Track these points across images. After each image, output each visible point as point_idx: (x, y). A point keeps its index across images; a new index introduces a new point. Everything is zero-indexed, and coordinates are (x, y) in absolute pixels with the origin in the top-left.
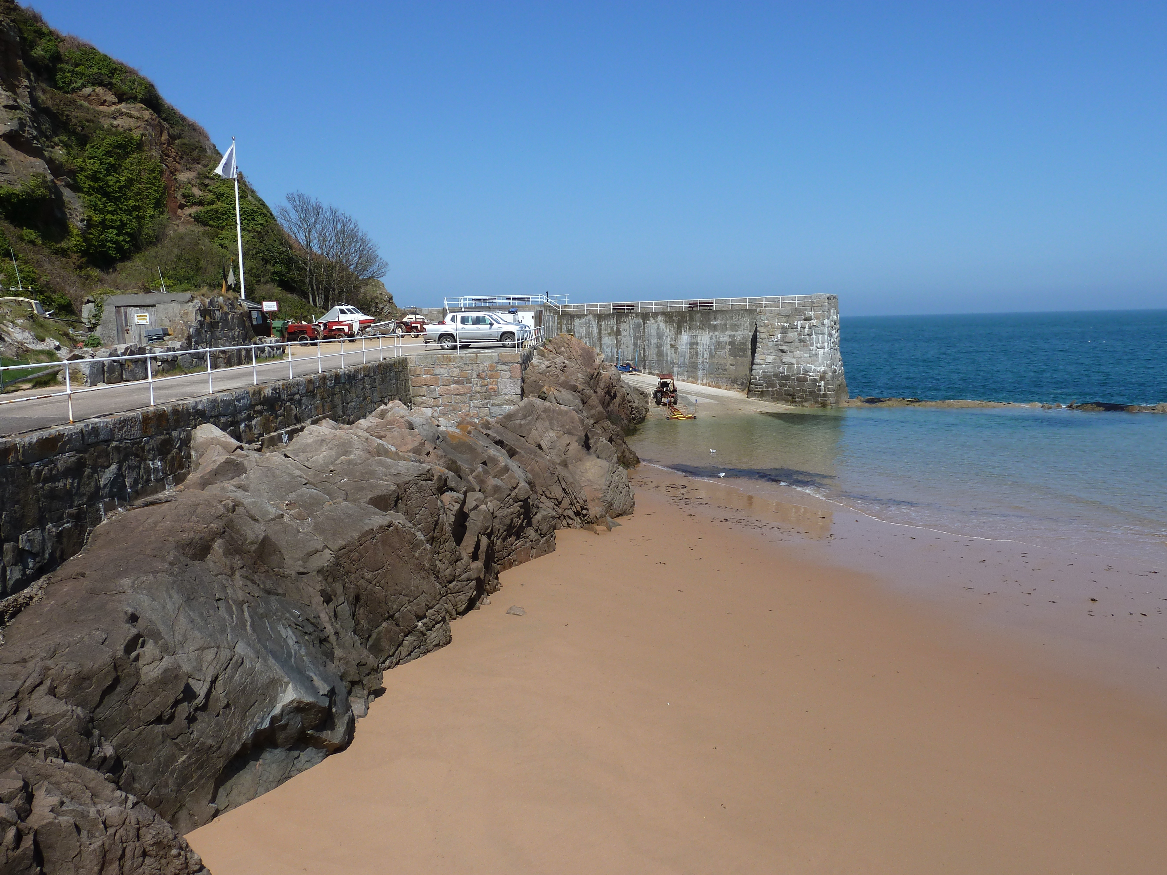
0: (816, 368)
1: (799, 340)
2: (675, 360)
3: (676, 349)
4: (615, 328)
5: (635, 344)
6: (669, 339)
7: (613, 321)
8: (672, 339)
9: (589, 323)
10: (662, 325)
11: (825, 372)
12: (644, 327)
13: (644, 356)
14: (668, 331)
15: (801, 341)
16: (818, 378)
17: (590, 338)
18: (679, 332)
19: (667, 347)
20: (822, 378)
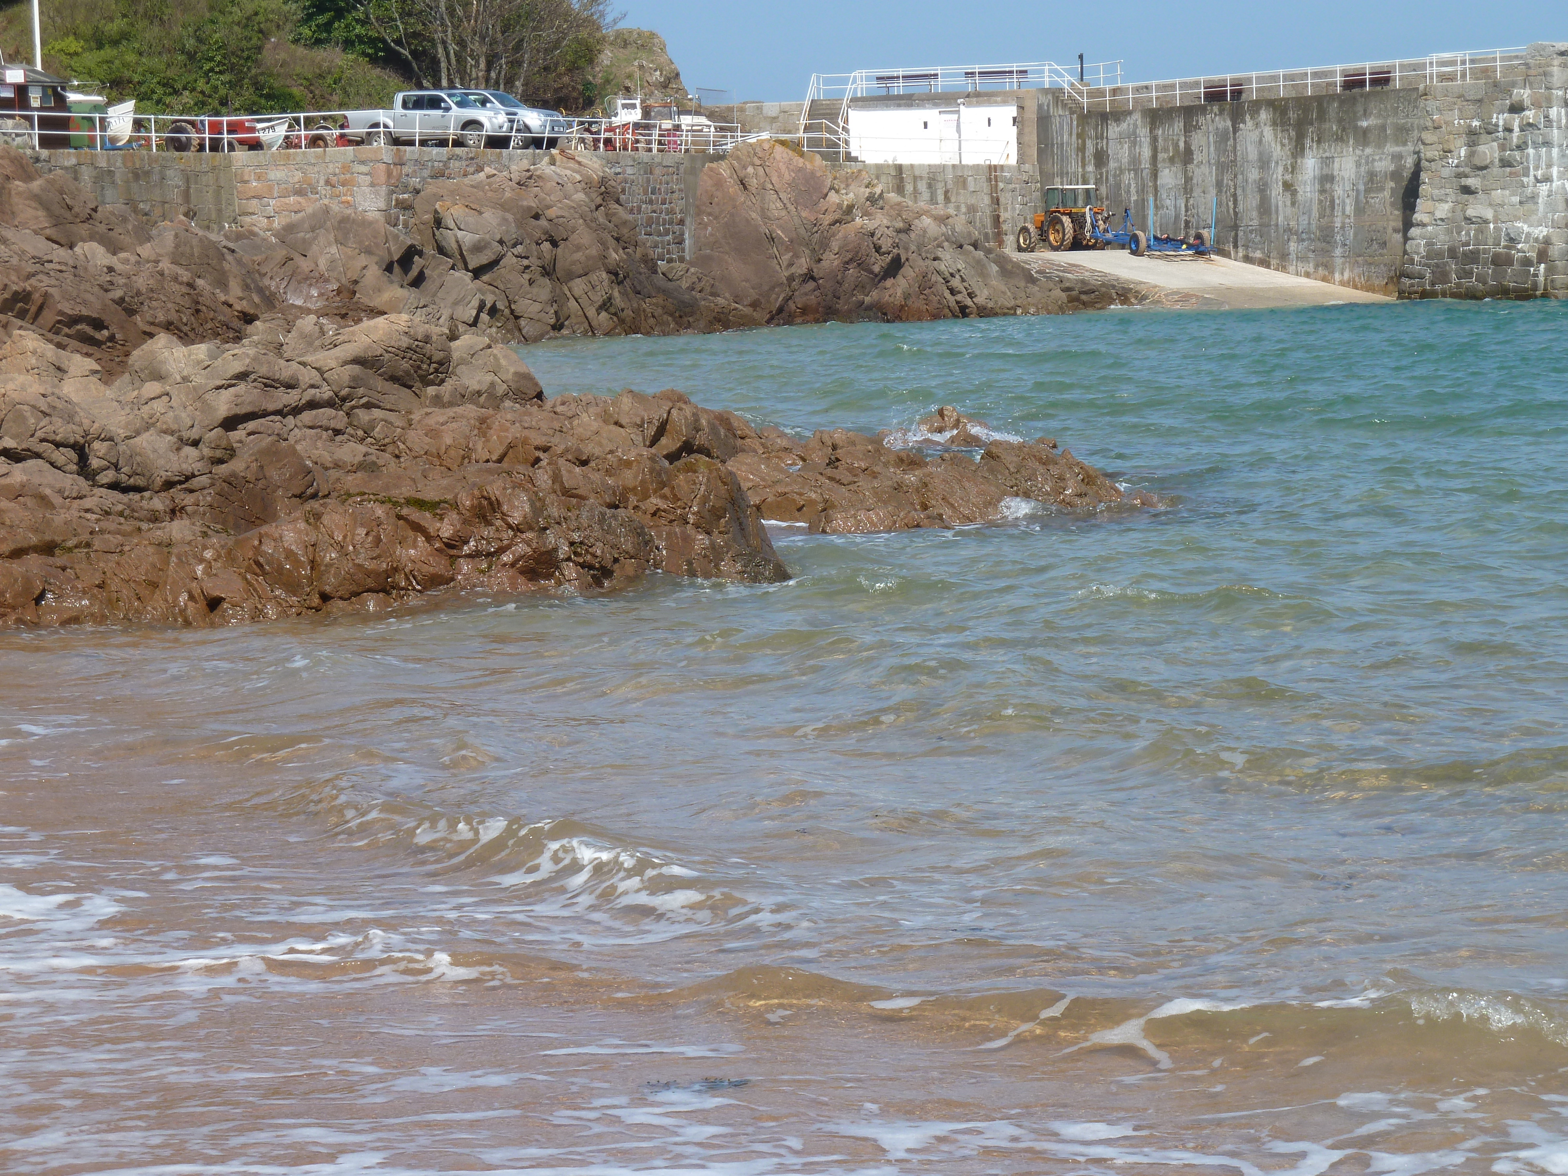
0: (1531, 230)
1: (1501, 160)
2: (1293, 223)
3: (1294, 193)
4: (1182, 145)
5: (1219, 184)
6: (1280, 169)
7: (1179, 125)
8: (1286, 169)
9: (1134, 133)
10: (1268, 132)
11: (1547, 241)
12: (1235, 139)
13: (1236, 214)
14: (1279, 147)
15: (1505, 163)
16: (1533, 255)
17: (1136, 171)
18: (1299, 150)
19: (1276, 192)
20: (1543, 256)
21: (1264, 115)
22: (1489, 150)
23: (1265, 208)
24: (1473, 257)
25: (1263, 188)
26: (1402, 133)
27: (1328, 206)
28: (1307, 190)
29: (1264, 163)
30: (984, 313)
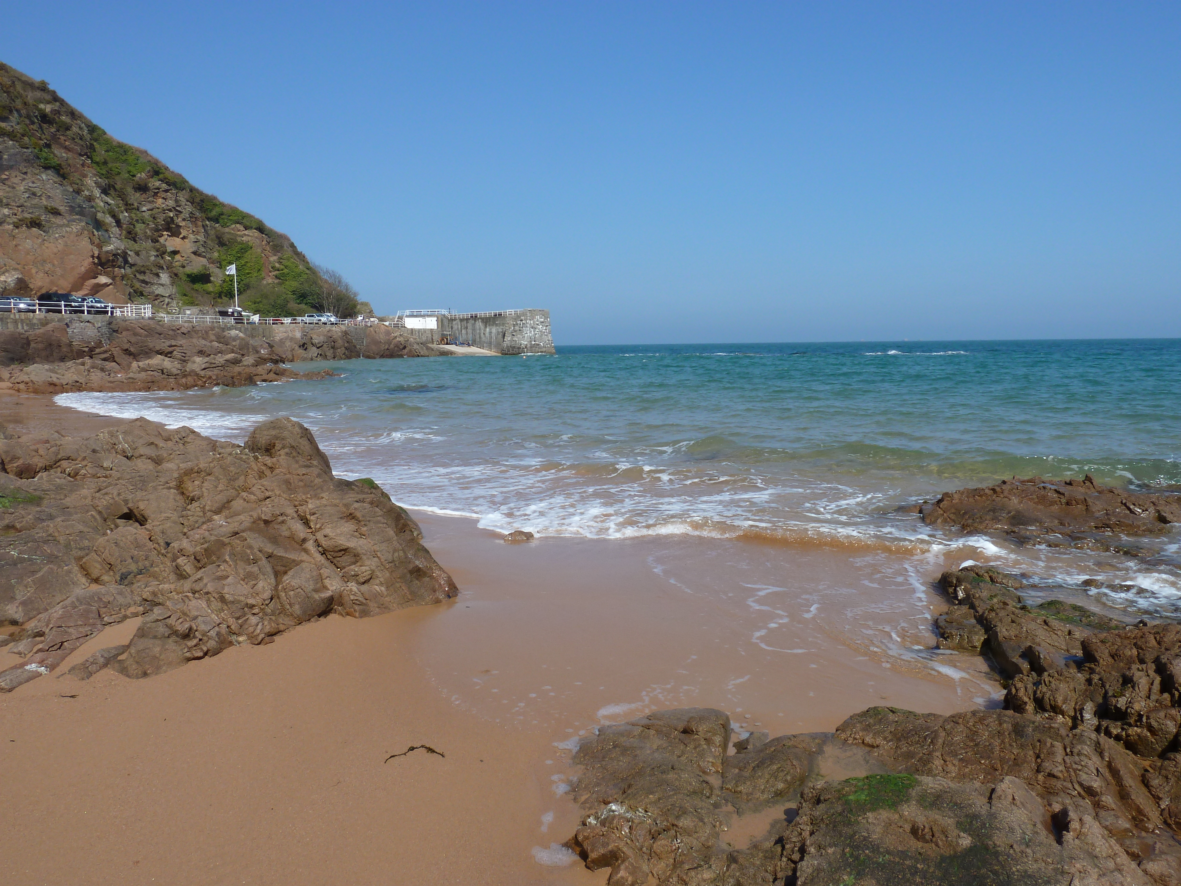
0: (524, 342)
1: (519, 330)
2: (485, 340)
3: (485, 335)
4: (466, 326)
5: (472, 333)
7: (465, 322)
8: (484, 331)
9: (458, 323)
10: (481, 324)
11: (526, 345)
12: (475, 325)
13: (475, 338)
14: (483, 327)
16: (524, 347)
17: (458, 330)
18: (486, 327)
19: (482, 334)
20: (526, 347)
21: (480, 320)
22: (517, 328)
23: (480, 337)
24: (514, 347)
25: (480, 334)
26: (503, 324)
27: (491, 338)
28: (487, 335)
29: (480, 329)
30: (422, 356)
